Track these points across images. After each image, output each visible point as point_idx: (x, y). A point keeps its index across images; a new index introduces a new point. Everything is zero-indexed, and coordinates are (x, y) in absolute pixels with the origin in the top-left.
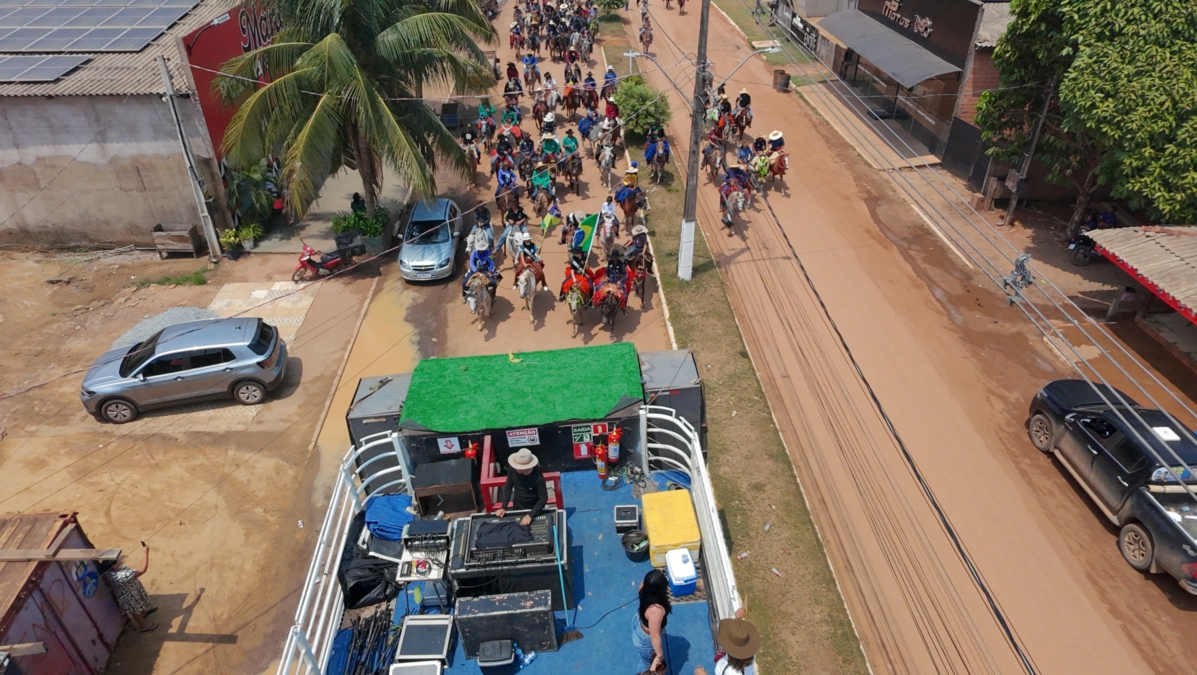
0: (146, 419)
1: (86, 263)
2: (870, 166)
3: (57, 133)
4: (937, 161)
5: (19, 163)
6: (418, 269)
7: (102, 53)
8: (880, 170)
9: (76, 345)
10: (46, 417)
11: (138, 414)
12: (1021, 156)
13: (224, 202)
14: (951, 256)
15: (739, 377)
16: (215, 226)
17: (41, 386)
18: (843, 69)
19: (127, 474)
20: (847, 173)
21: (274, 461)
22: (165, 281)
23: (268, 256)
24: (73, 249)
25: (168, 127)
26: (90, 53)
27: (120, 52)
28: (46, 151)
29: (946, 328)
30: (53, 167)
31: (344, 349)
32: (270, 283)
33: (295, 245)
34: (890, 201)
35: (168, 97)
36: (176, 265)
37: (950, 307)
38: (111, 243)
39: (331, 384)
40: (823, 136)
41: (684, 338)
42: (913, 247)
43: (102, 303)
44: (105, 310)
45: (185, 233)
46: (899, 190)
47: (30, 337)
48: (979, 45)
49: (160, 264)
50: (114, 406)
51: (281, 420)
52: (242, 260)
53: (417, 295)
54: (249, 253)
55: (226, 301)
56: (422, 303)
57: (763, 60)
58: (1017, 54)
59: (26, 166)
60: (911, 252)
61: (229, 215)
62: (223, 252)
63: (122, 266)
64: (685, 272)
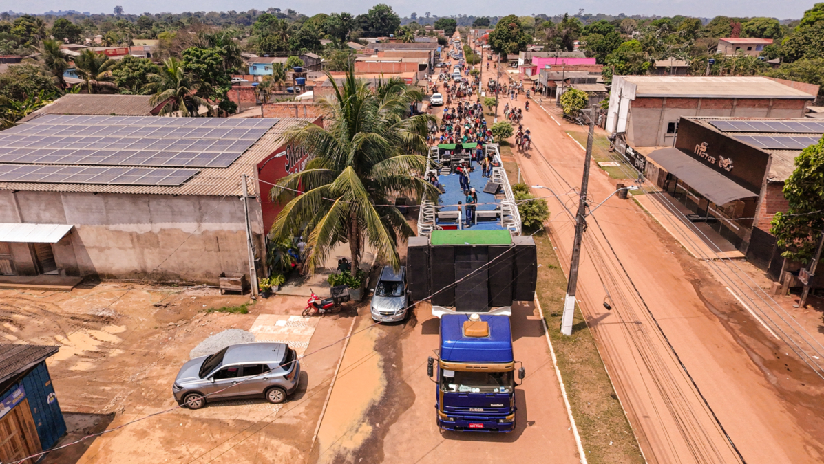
0: (209, 407)
1: (177, 294)
2: (692, 256)
3: (175, 216)
4: (744, 256)
5: (150, 232)
6: (383, 314)
7: (205, 168)
8: (700, 259)
9: (169, 350)
10: (149, 400)
11: (206, 403)
12: (809, 260)
13: (264, 261)
14: (761, 329)
15: (611, 414)
16: (257, 277)
17: (146, 379)
18: (666, 185)
19: (197, 447)
20: (676, 260)
21: (290, 447)
22: (223, 309)
23: (287, 297)
24: (170, 285)
25: (240, 214)
26: (199, 168)
27: (216, 168)
28: (167, 225)
29: (764, 386)
30: (169, 235)
31: (335, 367)
32: (287, 316)
33: (304, 290)
34: (710, 283)
35: (244, 198)
36: (230, 299)
37: (764, 368)
38: (193, 282)
39: (327, 393)
40: (655, 232)
41: (569, 379)
42: (731, 320)
43: (185, 322)
44: (186, 327)
45: (239, 279)
46: (716, 275)
47: (141, 342)
48: (770, 180)
49: (221, 298)
50: (192, 397)
51: (294, 417)
52: (270, 298)
53: (381, 331)
54: (275, 294)
55: (260, 327)
56: (385, 338)
57: (606, 175)
58: (802, 190)
59: (154, 234)
60: (732, 325)
61: (266, 269)
62: (259, 292)
63: (198, 298)
64: (566, 330)
